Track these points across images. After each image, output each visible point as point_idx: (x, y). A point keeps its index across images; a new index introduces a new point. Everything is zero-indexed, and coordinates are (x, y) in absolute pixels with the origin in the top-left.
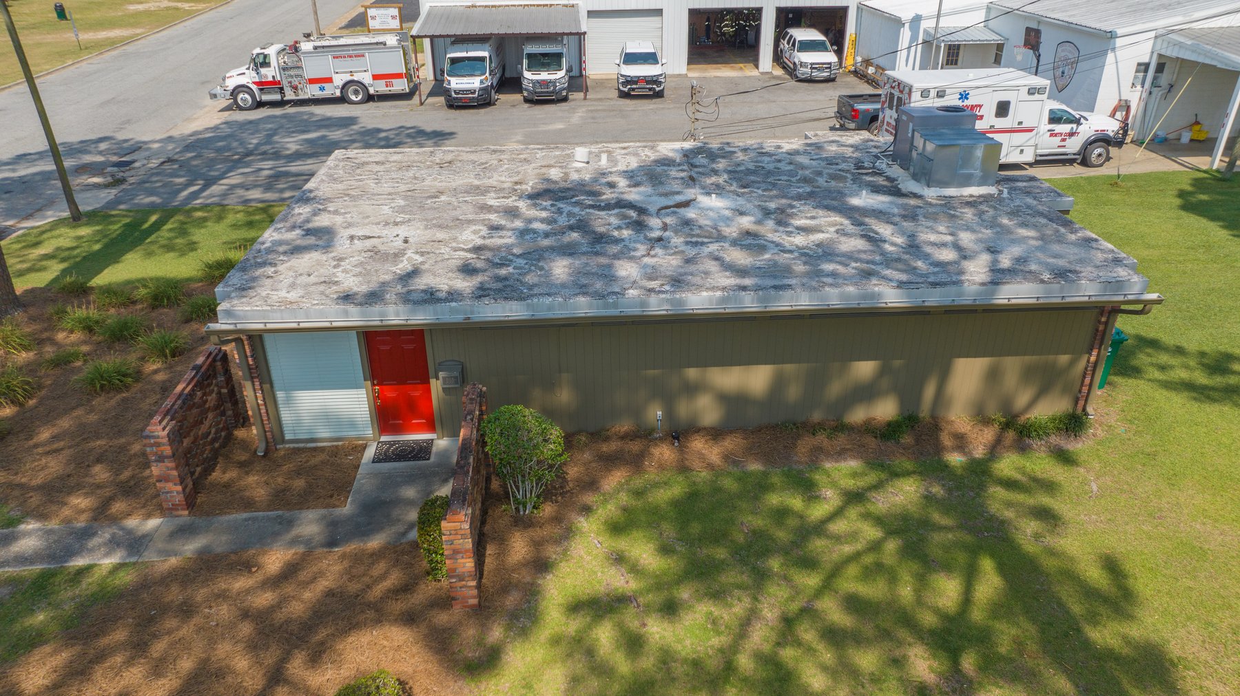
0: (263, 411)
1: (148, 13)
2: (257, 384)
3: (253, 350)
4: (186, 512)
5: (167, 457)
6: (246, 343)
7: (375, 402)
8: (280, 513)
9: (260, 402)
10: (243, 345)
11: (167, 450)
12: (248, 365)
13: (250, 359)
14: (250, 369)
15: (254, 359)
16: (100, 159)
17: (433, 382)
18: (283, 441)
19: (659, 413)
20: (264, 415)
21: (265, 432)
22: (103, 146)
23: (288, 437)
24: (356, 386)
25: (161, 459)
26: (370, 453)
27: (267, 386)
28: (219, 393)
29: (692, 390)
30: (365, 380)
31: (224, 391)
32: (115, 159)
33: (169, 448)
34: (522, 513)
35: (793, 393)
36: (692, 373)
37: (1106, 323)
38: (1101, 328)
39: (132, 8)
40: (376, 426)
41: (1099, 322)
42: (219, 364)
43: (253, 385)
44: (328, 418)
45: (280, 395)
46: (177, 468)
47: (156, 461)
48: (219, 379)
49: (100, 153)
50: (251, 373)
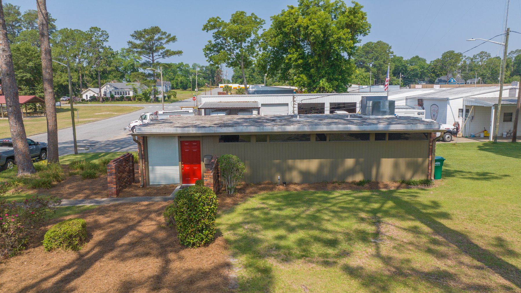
0: (144, 172)
1: (102, 115)
2: (144, 161)
3: (144, 149)
4: (116, 196)
5: (113, 174)
6: (142, 146)
7: (182, 171)
8: (147, 197)
9: (144, 168)
10: (141, 147)
11: (114, 171)
12: (142, 154)
13: (143, 152)
14: (142, 155)
15: (144, 152)
16: (84, 144)
17: (202, 162)
18: (149, 185)
19: (279, 177)
20: (144, 173)
21: (144, 180)
22: (85, 142)
23: (150, 184)
24: (175, 165)
25: (111, 174)
26: (179, 187)
27: (146, 163)
28: (129, 168)
29: (291, 169)
30: (179, 161)
31: (131, 168)
32: (89, 144)
33: (114, 170)
34: (230, 194)
35: (326, 171)
36: (290, 162)
37: (432, 145)
38: (431, 147)
39: (96, 114)
40: (181, 179)
41: (430, 145)
42: (131, 158)
43: (142, 160)
44: (165, 177)
45: (150, 167)
46: (116, 178)
47: (110, 175)
48: (130, 164)
49: (84, 143)
50: (142, 157)
